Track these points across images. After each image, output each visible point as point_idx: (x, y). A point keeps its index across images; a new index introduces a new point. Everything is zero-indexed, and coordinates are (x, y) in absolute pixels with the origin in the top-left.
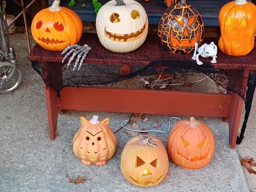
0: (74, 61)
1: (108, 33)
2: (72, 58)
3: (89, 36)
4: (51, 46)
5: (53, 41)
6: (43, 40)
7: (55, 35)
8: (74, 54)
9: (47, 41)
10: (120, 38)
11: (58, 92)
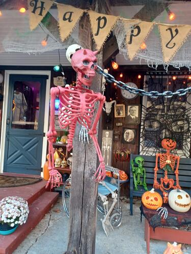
0: (164, 215)
1: (176, 203)
2: (163, 213)
3: (166, 205)
4: (152, 207)
5: (154, 205)
6: (149, 204)
7: (154, 202)
8: (164, 211)
9: (151, 205)
10: (182, 205)
11: (154, 228)
